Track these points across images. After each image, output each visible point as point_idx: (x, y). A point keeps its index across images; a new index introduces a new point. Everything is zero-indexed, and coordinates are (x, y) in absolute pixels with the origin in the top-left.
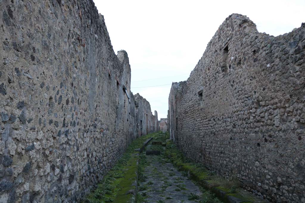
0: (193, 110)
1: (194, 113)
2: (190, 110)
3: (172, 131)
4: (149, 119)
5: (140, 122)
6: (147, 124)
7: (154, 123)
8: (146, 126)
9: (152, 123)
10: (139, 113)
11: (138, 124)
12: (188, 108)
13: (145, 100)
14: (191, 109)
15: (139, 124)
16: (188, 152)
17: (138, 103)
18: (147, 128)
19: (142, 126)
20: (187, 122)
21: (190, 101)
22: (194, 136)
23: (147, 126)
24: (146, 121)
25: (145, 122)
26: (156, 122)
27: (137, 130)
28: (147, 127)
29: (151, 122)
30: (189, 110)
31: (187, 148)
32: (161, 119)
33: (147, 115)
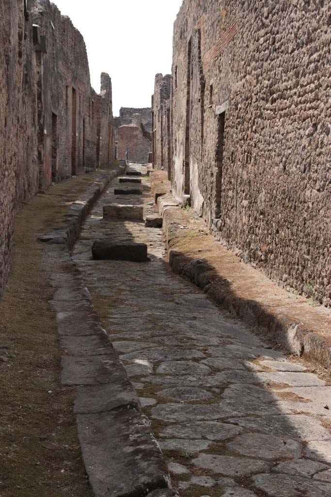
0: (313, 86)
1: (316, 99)
2: (296, 85)
3: (186, 164)
4: (83, 108)
5: (49, 120)
6: (74, 131)
7: (99, 125)
8: (71, 140)
9: (92, 128)
10: (46, 80)
11: (42, 130)
12: (290, 74)
13: (67, 22)
14: (303, 80)
15: (45, 132)
16: (272, 257)
17: (43, 38)
18: (74, 148)
19: (55, 140)
20: (278, 132)
21: (299, 46)
22: (308, 193)
23: (74, 137)
24: (70, 118)
25: (67, 122)
26: (105, 122)
27: (39, 153)
28: (74, 142)
29: (87, 121)
30: (290, 83)
31: (269, 240)
32: (123, 111)
33: (74, 90)
